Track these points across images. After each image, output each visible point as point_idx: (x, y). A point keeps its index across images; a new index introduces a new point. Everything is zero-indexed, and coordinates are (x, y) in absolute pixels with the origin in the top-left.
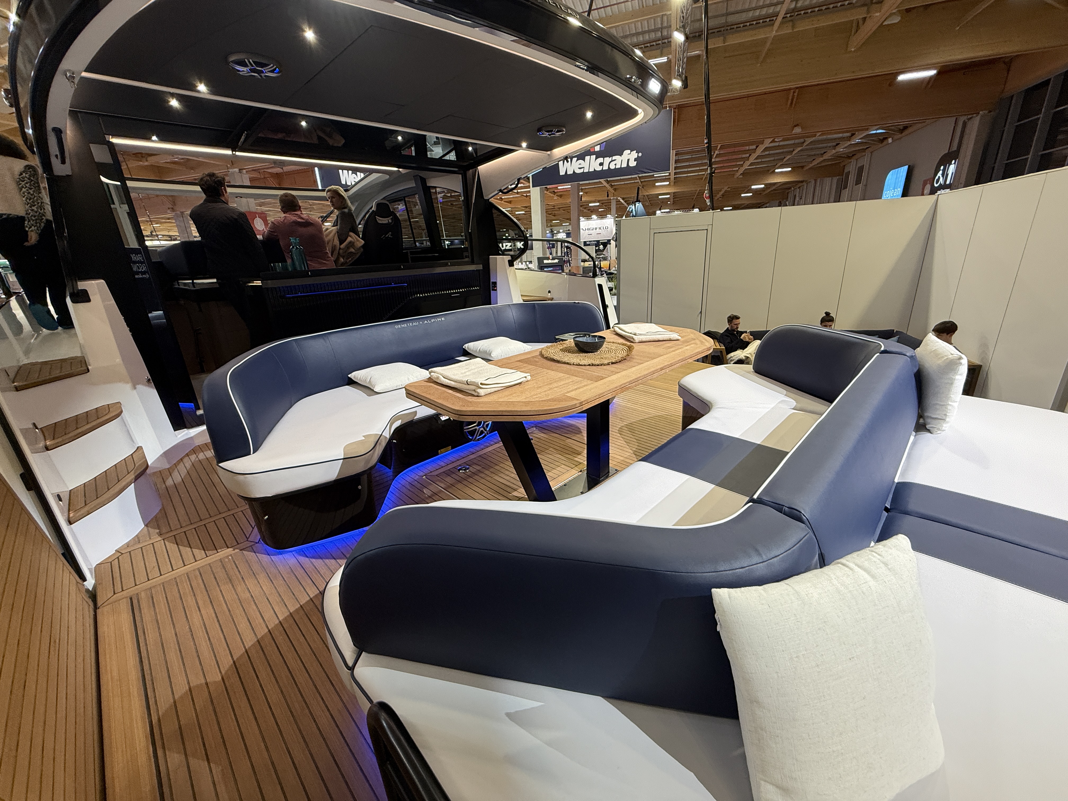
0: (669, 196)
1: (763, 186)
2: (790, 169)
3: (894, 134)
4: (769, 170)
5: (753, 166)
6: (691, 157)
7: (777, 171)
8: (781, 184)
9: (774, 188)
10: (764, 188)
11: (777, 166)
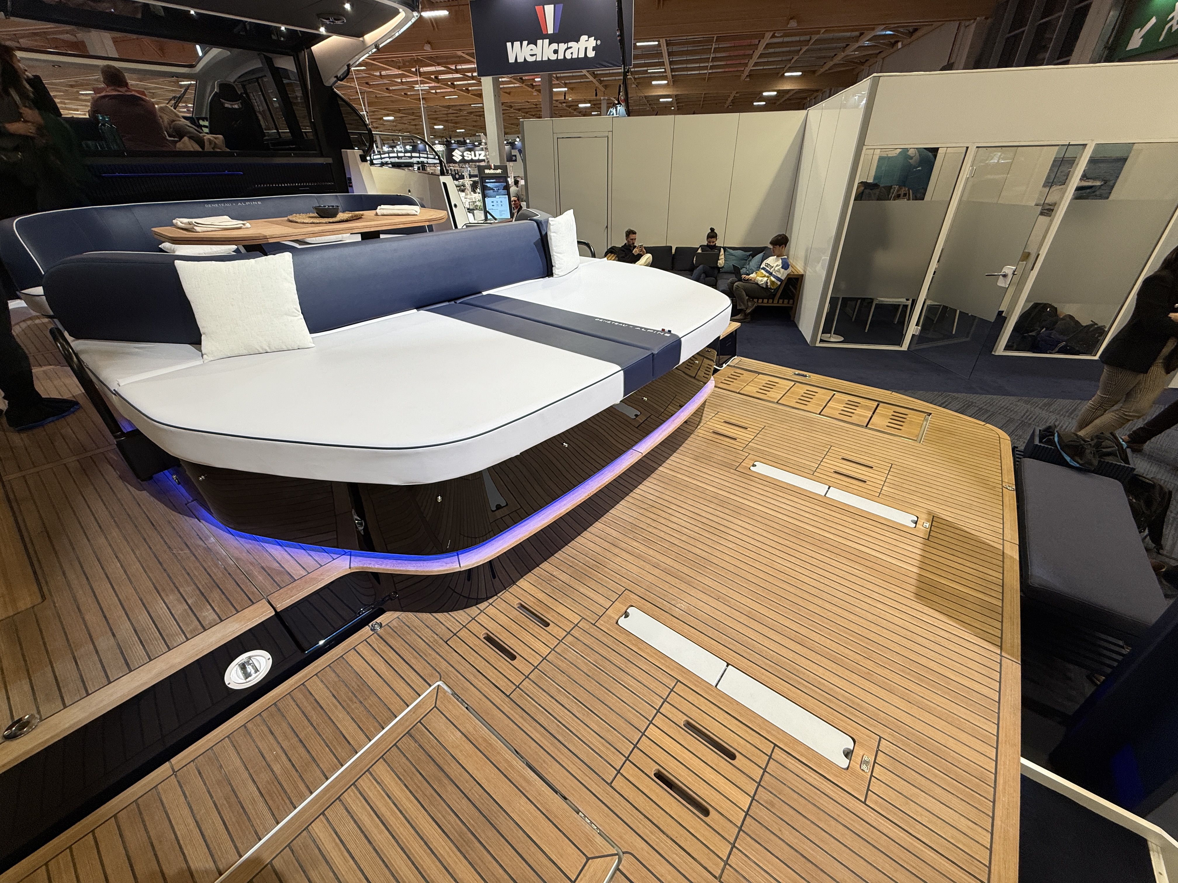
0: (671, 100)
1: (775, 93)
2: (800, 73)
3: (904, 38)
4: (778, 73)
5: (757, 66)
6: (686, 49)
7: (786, 74)
8: (794, 92)
9: (787, 96)
10: (776, 96)
11: (786, 69)
